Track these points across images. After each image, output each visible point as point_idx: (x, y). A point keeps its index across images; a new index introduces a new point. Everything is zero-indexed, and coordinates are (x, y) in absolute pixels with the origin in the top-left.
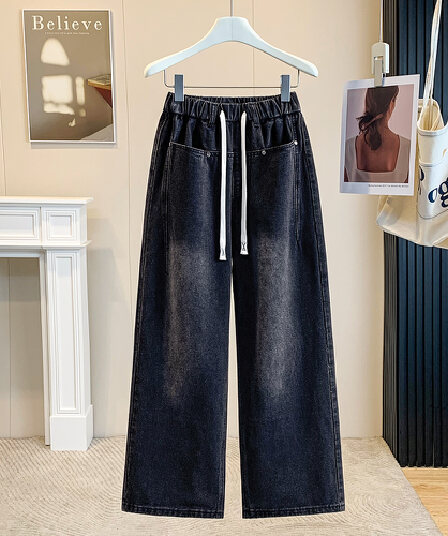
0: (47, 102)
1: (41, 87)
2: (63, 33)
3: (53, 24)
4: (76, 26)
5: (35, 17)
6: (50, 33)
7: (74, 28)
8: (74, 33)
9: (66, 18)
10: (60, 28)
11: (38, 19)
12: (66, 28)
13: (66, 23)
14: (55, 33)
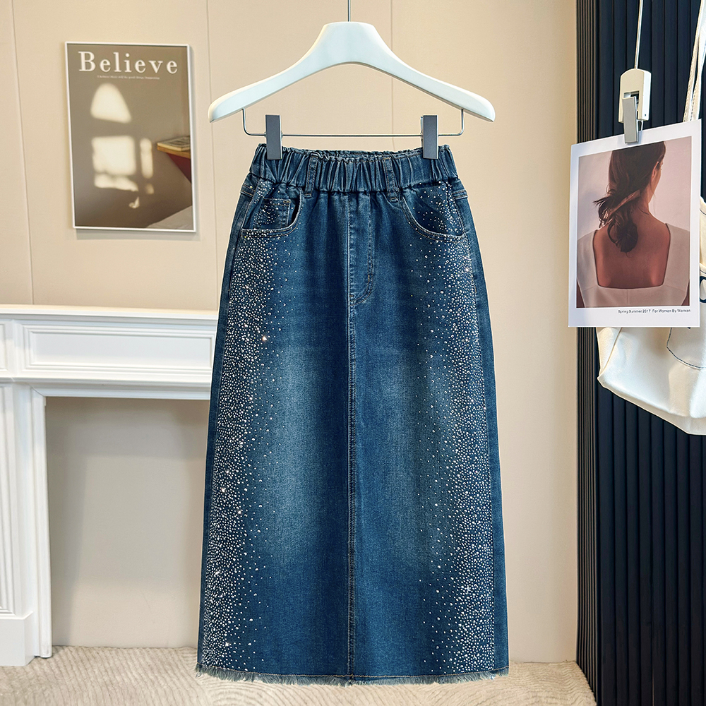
0: (100, 174)
2: (122, 77)
3: (108, 63)
4: (141, 68)
5: (83, 54)
6: (104, 77)
7: (138, 70)
8: (137, 77)
9: (127, 55)
10: (118, 70)
11: (87, 57)
12: (128, 70)
13: (128, 62)
14: (112, 77)
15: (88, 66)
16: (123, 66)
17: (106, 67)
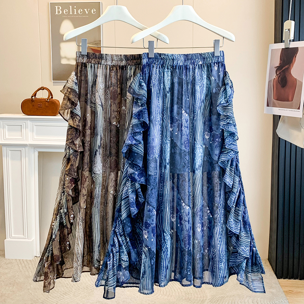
0: (63, 58)
1: (59, 48)
2: (73, 16)
3: (67, 11)
4: (81, 12)
5: (57, 7)
6: (65, 16)
7: (79, 13)
8: (79, 16)
9: (75, 7)
10: (71, 13)
11: (58, 8)
12: (75, 13)
13: (75, 10)
14: (68, 16)
15: (59, 12)
16: (73, 12)
17: (66, 12)
